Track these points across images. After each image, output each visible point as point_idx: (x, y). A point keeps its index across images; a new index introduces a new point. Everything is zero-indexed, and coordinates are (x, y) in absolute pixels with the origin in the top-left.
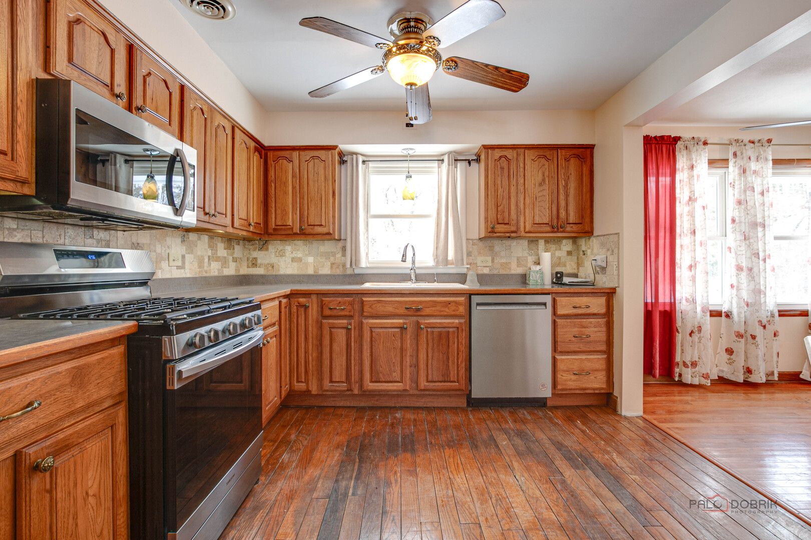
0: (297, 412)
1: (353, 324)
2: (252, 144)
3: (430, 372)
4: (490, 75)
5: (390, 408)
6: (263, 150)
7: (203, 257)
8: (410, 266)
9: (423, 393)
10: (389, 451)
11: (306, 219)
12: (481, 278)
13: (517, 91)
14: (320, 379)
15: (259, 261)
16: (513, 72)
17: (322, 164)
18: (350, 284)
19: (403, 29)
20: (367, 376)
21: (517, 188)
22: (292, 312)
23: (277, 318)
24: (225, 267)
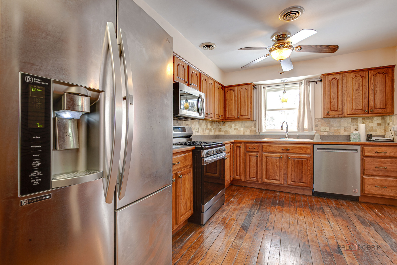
0: (236, 187)
1: (258, 155)
2: (220, 86)
3: (293, 177)
4: (318, 49)
5: (275, 191)
6: (224, 88)
7: (204, 128)
8: (285, 131)
9: (290, 186)
10: (272, 204)
11: (240, 113)
12: (322, 137)
13: (333, 53)
14: (245, 176)
15: (222, 130)
16: (329, 46)
17: (246, 91)
18: (258, 139)
19: (277, 39)
20: (264, 176)
21: (342, 93)
22: (235, 149)
23: (229, 151)
24: (211, 132)
